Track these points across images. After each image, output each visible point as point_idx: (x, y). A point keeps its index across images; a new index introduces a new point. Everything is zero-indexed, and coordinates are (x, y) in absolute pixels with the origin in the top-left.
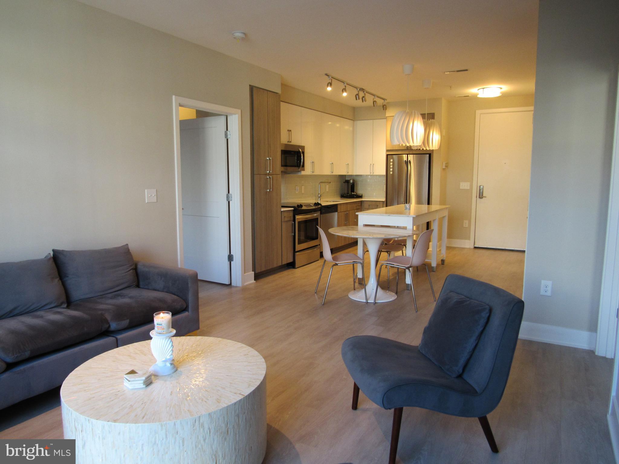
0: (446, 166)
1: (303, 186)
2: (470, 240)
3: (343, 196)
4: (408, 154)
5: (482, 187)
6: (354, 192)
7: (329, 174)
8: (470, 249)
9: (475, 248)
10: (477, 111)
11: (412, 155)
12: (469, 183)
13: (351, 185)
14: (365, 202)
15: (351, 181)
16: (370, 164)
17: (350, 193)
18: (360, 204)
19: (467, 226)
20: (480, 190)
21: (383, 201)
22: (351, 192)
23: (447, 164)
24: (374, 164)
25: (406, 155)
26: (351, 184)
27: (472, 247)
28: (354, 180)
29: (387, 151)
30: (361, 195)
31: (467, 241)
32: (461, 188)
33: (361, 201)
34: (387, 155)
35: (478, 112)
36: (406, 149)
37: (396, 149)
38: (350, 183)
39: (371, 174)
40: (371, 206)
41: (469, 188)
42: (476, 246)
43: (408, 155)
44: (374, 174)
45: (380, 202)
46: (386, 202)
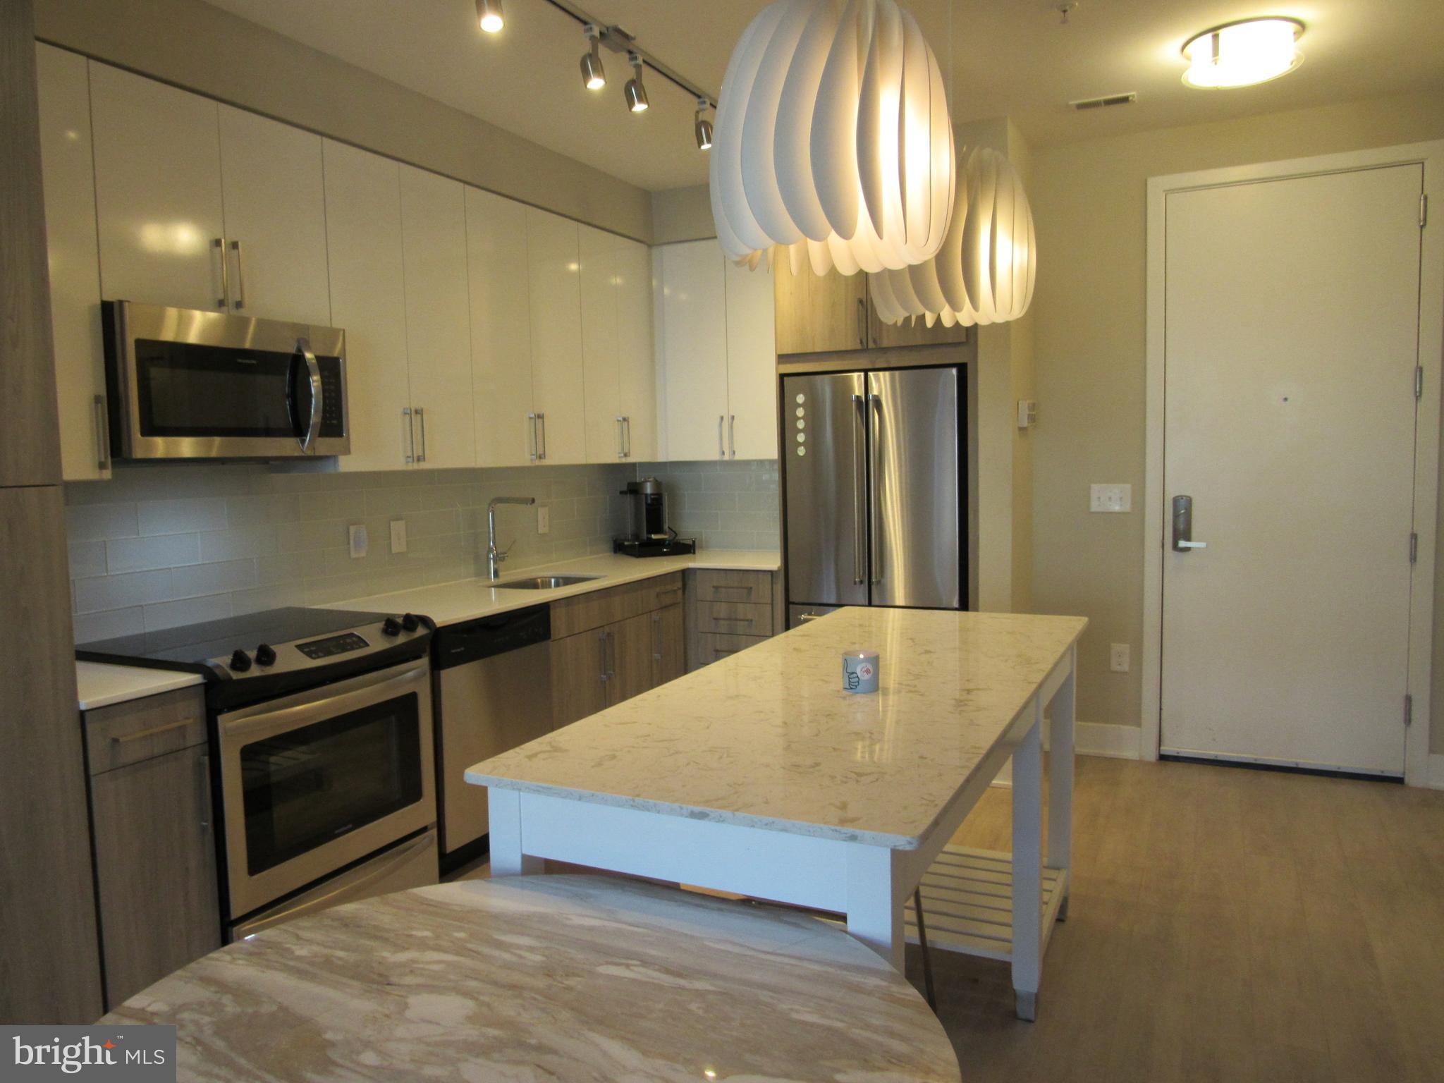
0: (1032, 418)
1: (398, 519)
2: (1139, 725)
3: (621, 548)
4: (866, 371)
5: (1182, 502)
6: (659, 530)
7: (528, 463)
8: (1141, 763)
9: (1163, 758)
10: (1151, 182)
11: (887, 373)
12: (1128, 486)
13: (647, 504)
14: (698, 572)
15: (649, 489)
16: (719, 420)
17: (645, 538)
18: (679, 584)
19: (1126, 667)
20: (1176, 516)
21: (771, 572)
22: (650, 532)
23: (1033, 407)
24: (733, 418)
25: (862, 374)
26: (649, 501)
27: (1152, 756)
28: (658, 484)
29: (782, 358)
30: (691, 543)
31: (1127, 729)
32: (1095, 507)
33: (685, 573)
34: (782, 377)
35: (1157, 185)
36: (859, 347)
37: (818, 350)
38: (644, 497)
39: (726, 457)
40: (723, 590)
41: (1127, 507)
42: (1168, 749)
43: (871, 374)
44: (738, 457)
45: (760, 575)
46: (782, 574)
